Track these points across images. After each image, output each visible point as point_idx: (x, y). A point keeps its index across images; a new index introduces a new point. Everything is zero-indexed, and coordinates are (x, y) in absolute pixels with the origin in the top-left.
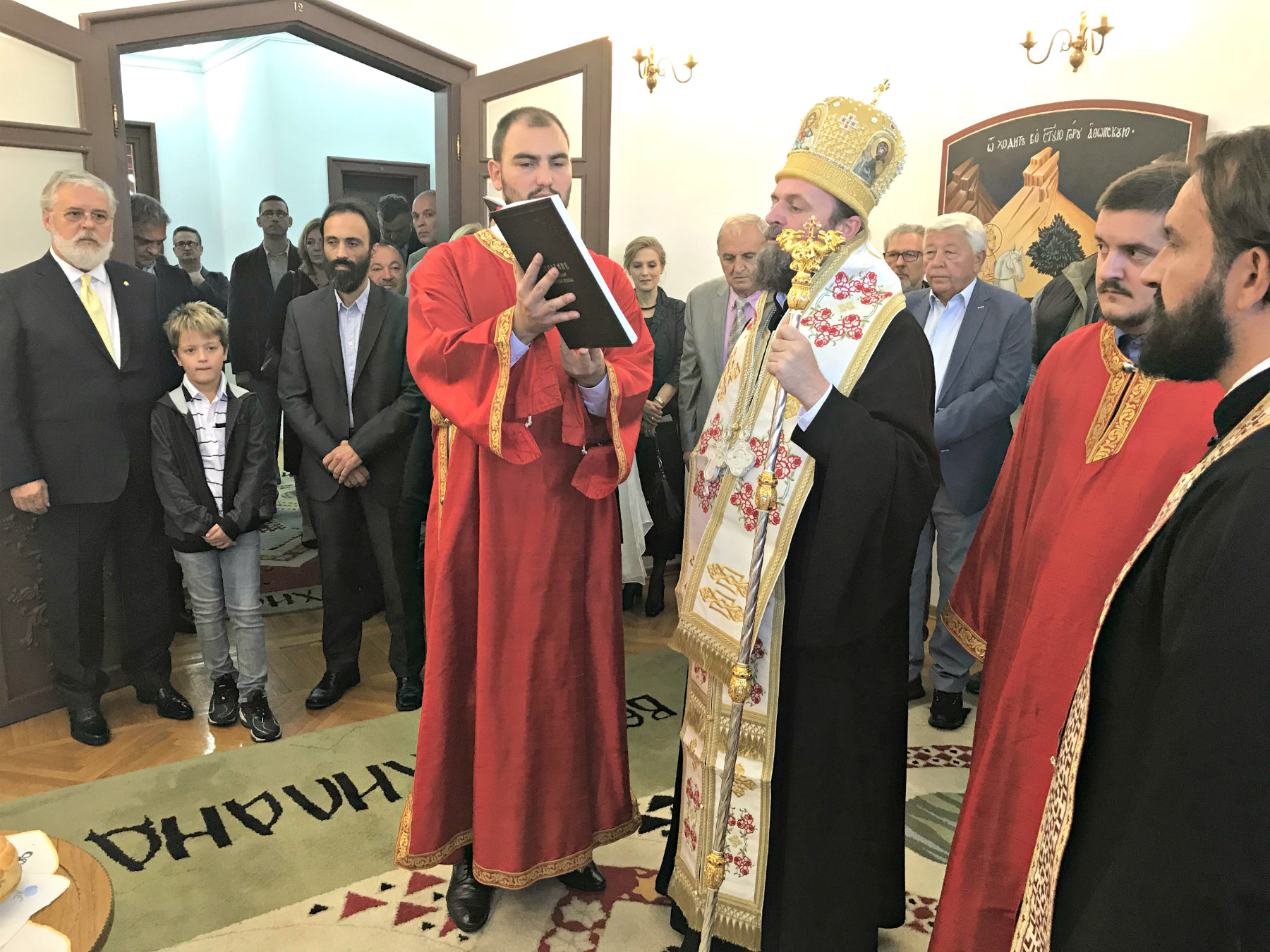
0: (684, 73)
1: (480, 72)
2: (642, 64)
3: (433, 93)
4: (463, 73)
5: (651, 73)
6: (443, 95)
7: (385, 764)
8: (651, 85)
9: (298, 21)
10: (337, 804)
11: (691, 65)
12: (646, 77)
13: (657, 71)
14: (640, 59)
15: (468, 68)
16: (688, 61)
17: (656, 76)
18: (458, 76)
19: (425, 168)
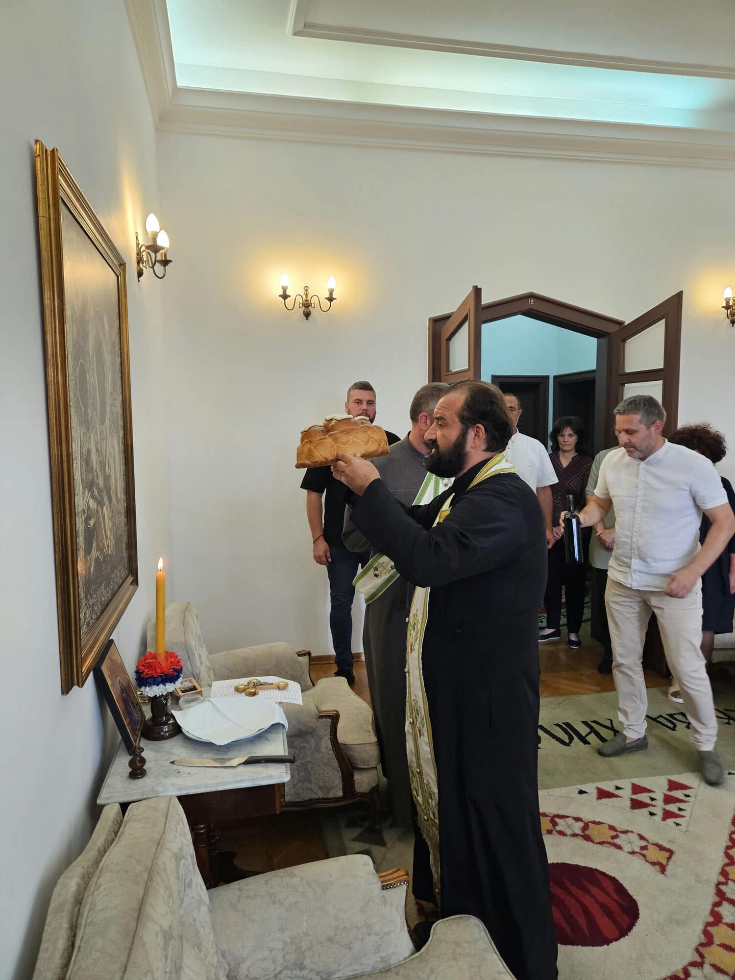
2: (729, 310)
3: (596, 339)
4: (617, 328)
5: (733, 315)
6: (604, 341)
7: (591, 722)
8: (733, 322)
9: (530, 309)
10: (571, 739)
12: (730, 318)
14: (727, 307)
15: (620, 323)
18: (614, 328)
19: (547, 378)
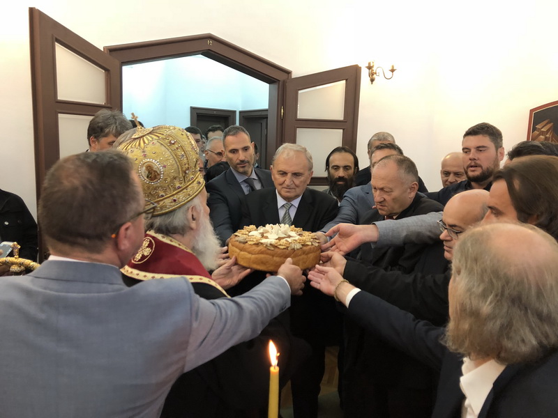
0: (389, 74)
1: (294, 75)
2: (370, 70)
3: (268, 85)
4: (286, 74)
5: (373, 75)
6: (275, 86)
8: (372, 80)
9: (209, 50)
11: (393, 71)
13: (376, 73)
14: (369, 68)
15: (288, 73)
16: (391, 68)
17: (375, 76)
18: (283, 76)
19: (235, 112)
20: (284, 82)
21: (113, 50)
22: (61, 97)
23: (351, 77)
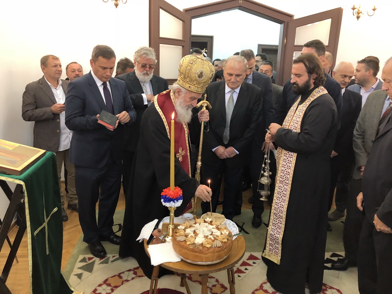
0: (371, 12)
2: (355, 11)
3: (280, 25)
5: (359, 13)
6: (283, 25)
8: (358, 18)
9: (240, 6)
11: (374, 10)
12: (356, 15)
13: (361, 12)
14: (354, 9)
15: (291, 16)
16: (373, 8)
17: (360, 15)
18: (288, 19)
20: (288, 23)
21: (187, 11)
22: (162, 35)
23: (335, 16)
